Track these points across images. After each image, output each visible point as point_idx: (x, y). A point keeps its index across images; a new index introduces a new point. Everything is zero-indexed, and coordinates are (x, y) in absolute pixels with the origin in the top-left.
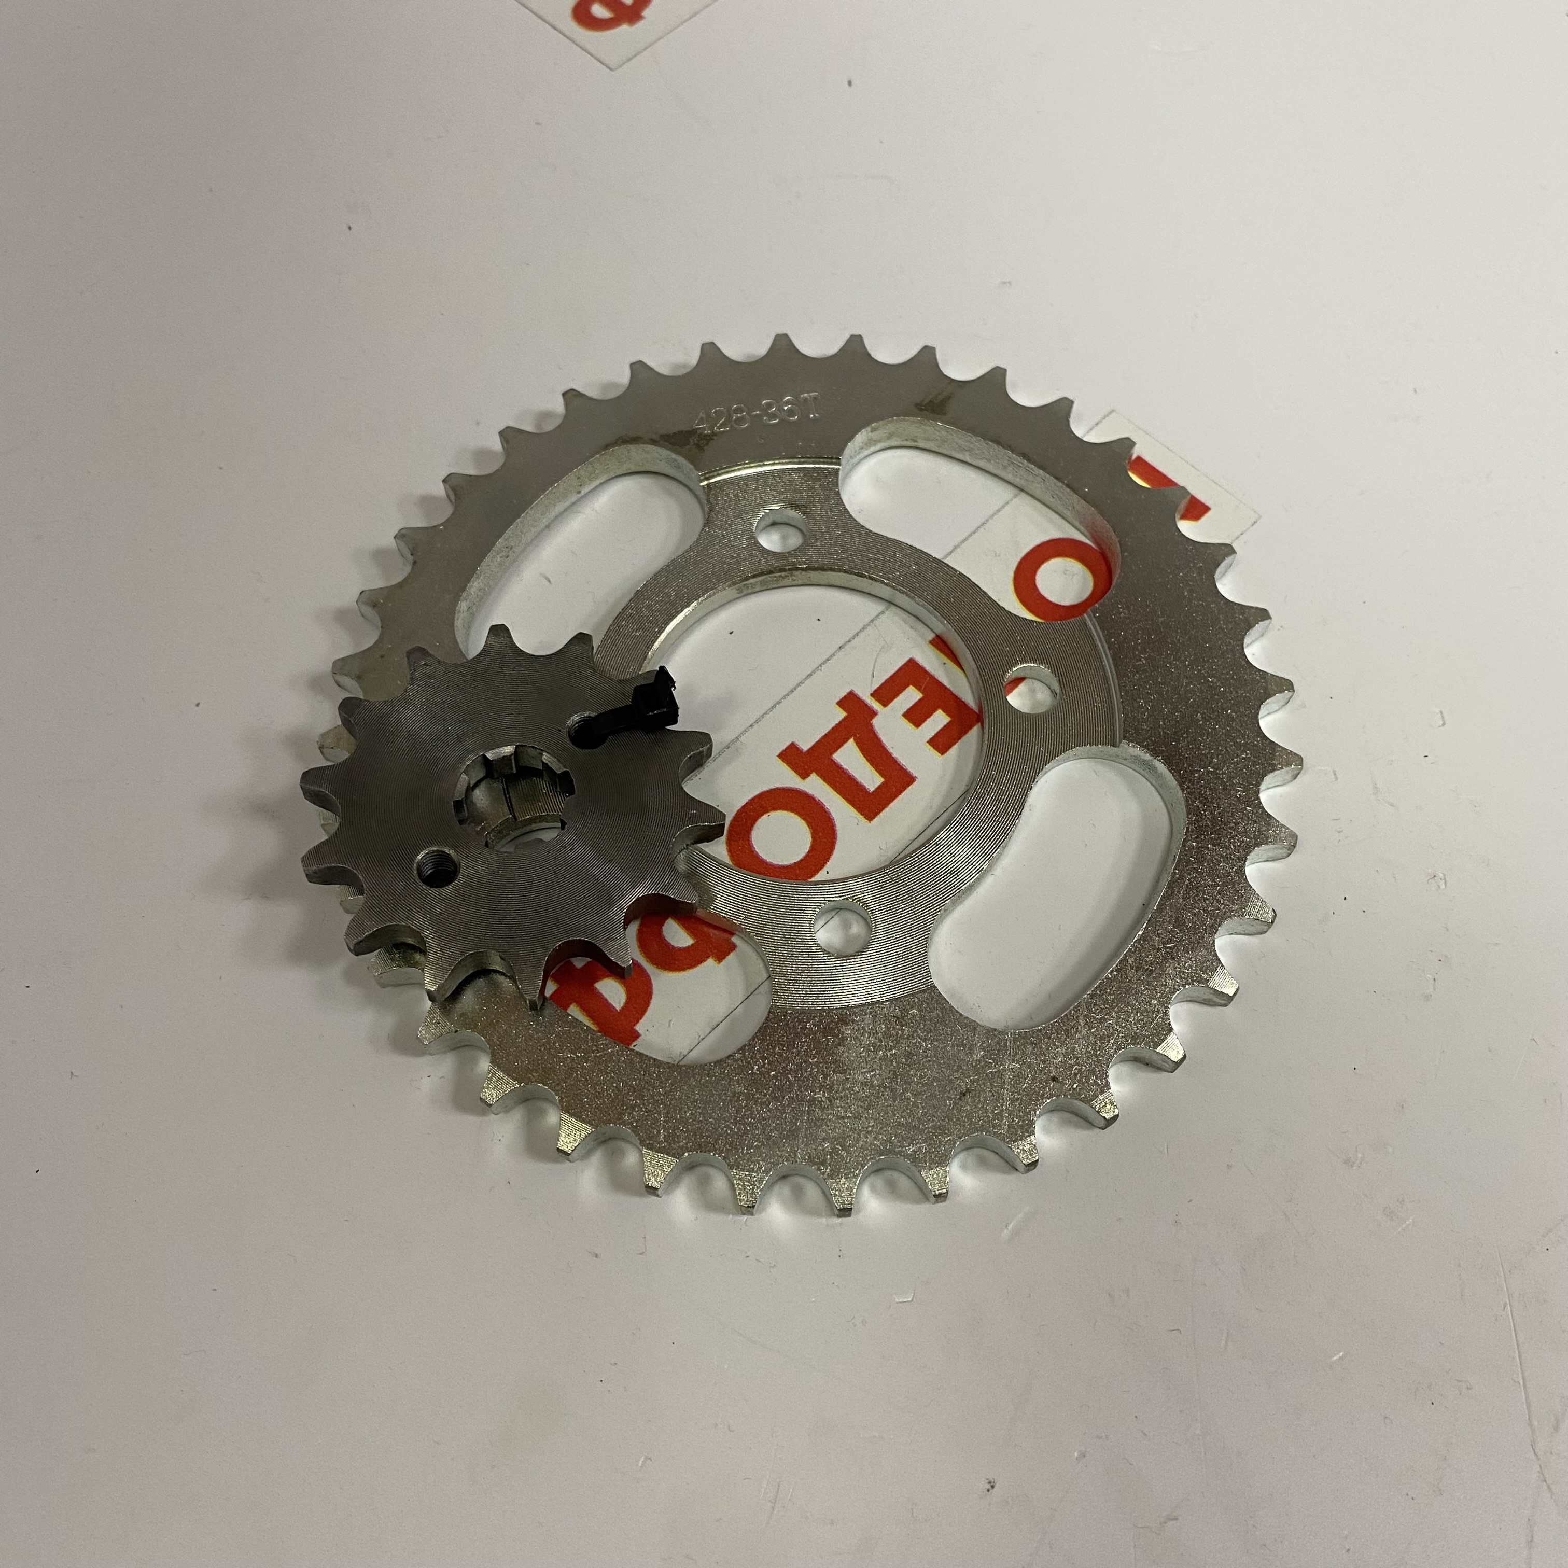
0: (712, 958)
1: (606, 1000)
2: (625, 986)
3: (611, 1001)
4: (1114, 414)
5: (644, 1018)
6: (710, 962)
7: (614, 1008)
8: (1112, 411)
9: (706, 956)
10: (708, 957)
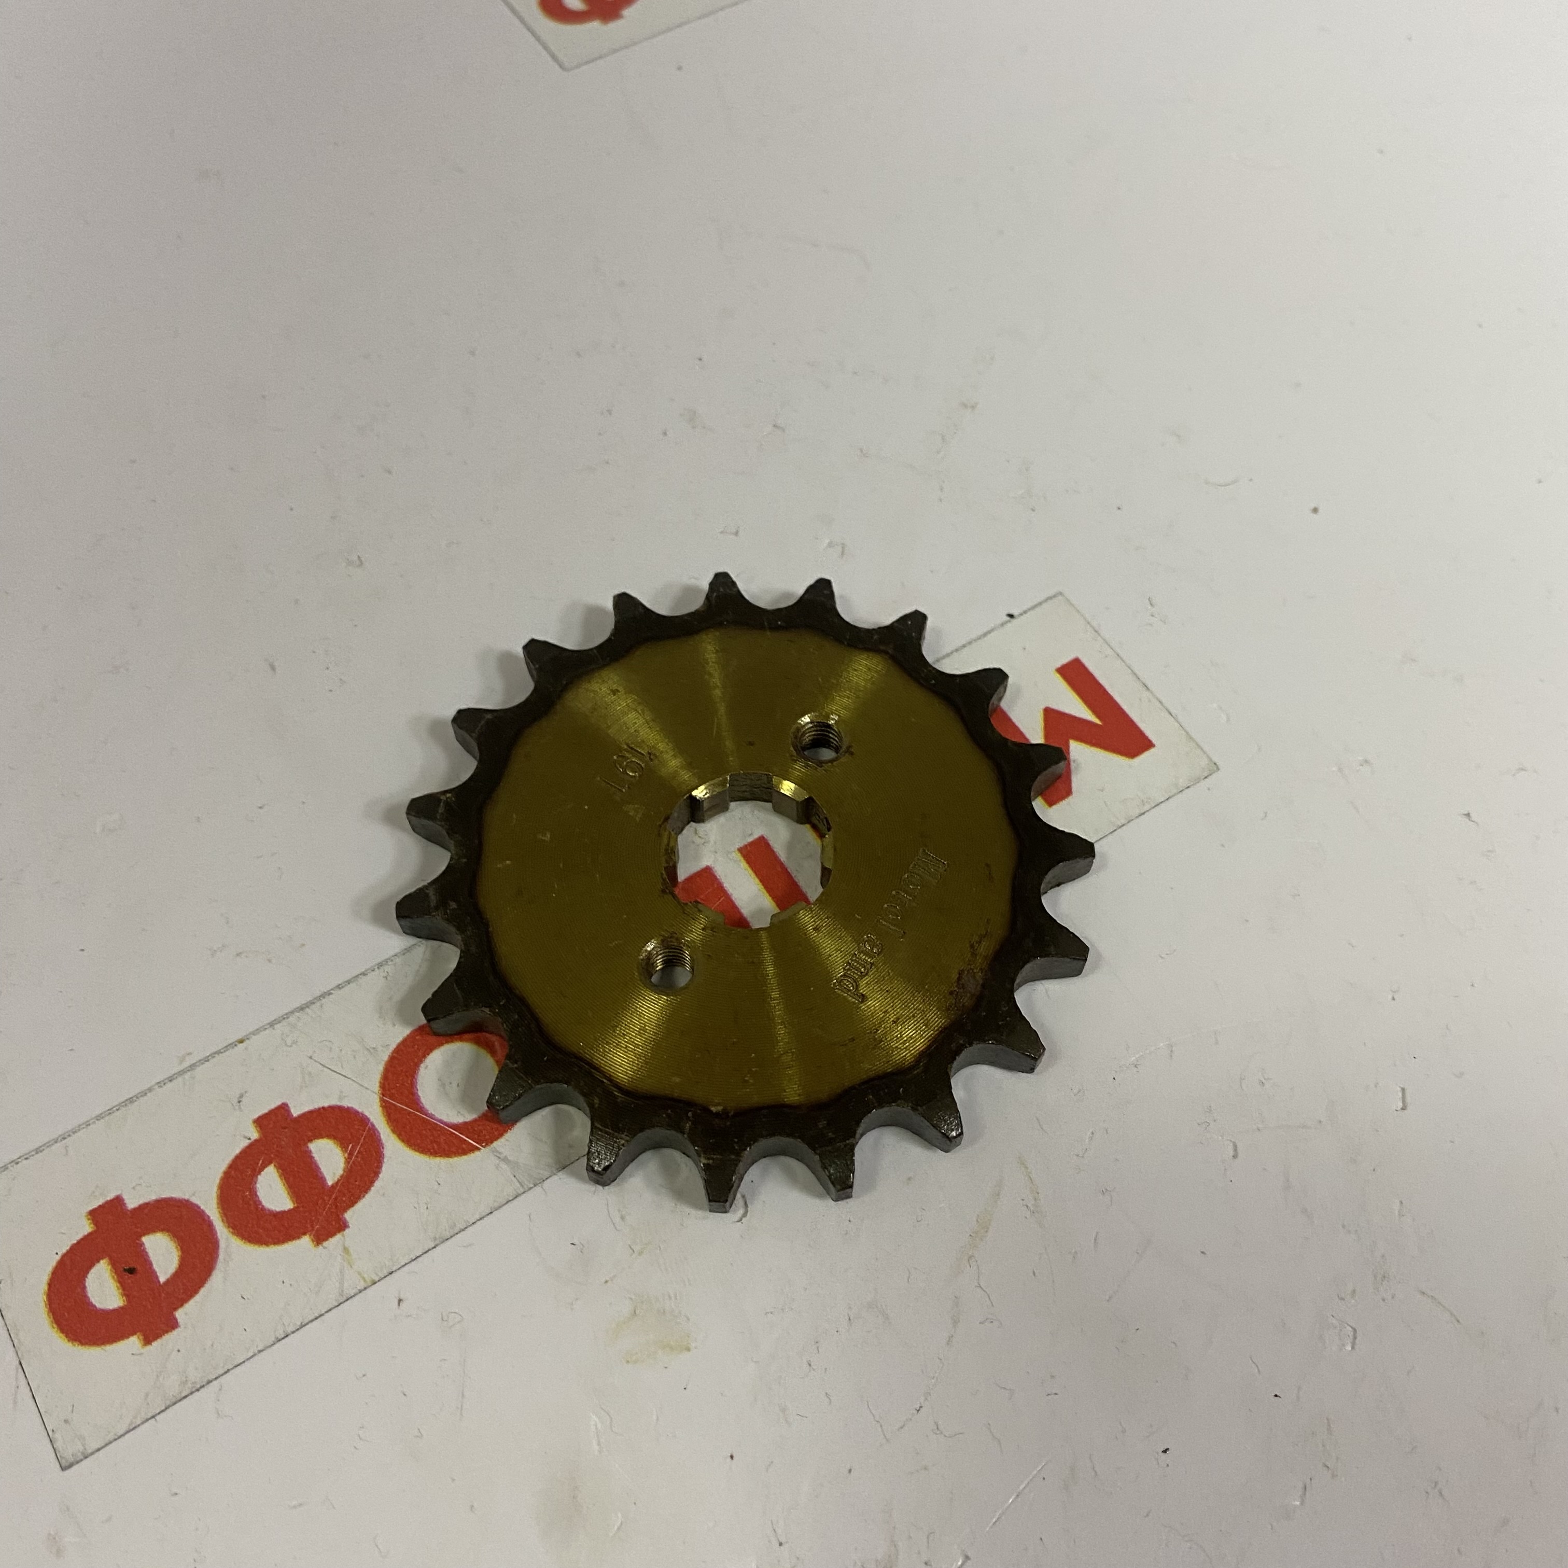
0: (310, 1235)
1: (151, 1264)
2: (182, 1249)
3: (156, 1267)
4: (1060, 597)
5: (192, 1302)
6: (306, 1241)
7: (157, 1277)
8: (1061, 594)
9: (302, 1230)
10: (304, 1234)
